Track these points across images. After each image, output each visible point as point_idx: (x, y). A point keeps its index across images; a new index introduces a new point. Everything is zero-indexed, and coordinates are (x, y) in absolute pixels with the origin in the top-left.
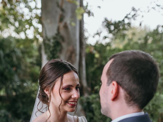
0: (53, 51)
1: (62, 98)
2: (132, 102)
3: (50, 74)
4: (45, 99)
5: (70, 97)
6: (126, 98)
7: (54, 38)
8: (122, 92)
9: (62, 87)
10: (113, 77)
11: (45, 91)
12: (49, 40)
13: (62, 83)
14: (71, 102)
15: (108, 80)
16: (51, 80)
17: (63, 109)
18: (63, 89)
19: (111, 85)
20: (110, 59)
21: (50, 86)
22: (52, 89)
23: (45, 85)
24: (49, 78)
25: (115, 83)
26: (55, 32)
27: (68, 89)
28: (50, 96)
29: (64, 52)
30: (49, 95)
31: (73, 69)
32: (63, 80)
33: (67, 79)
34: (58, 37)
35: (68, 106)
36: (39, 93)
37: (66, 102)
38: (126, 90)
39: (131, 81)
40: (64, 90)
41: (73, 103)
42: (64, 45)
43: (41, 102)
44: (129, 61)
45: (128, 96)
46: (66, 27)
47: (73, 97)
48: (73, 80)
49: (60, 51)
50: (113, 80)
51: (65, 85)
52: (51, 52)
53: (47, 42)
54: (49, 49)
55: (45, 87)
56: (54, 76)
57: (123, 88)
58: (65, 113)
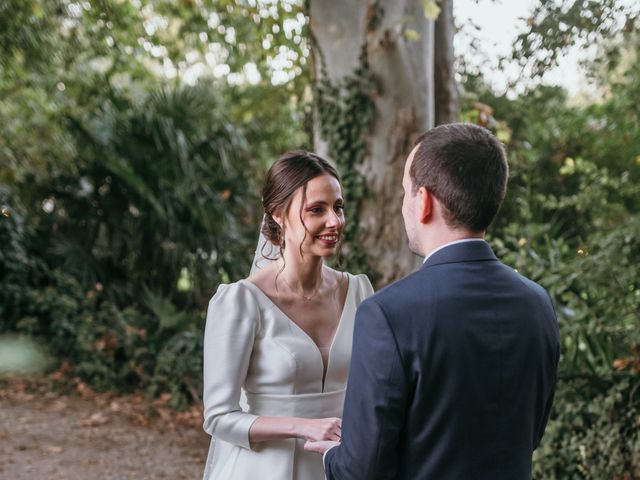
0: (349, 126)
1: (306, 229)
2: (457, 221)
3: (282, 181)
4: (275, 234)
5: (323, 226)
6: (446, 216)
7: (351, 85)
8: (438, 206)
9: (304, 207)
10: (419, 179)
11: (274, 217)
12: (335, 93)
13: (304, 198)
14: (325, 235)
15: (414, 186)
16: (284, 193)
17: (310, 252)
18: (308, 210)
19: (418, 194)
20: (416, 144)
21: (283, 207)
22: (288, 211)
23: (273, 205)
24: (280, 190)
25: (423, 189)
26: (357, 64)
27: (318, 209)
28: (284, 226)
29: (383, 129)
30: (281, 225)
31: (326, 169)
32: (308, 192)
33: (315, 189)
34: (365, 81)
35: (319, 245)
36: (263, 223)
37: (315, 236)
38: (443, 201)
39: (450, 184)
40: (309, 213)
41: (330, 238)
42: (383, 105)
43: (269, 243)
44: (444, 148)
45: (448, 211)
46: (388, 45)
47: (328, 225)
48: (329, 190)
49: (372, 128)
50: (420, 185)
51: (310, 201)
52: (340, 130)
53: (328, 98)
54: (335, 121)
55: (274, 208)
56: (289, 185)
57: (438, 197)
58: (316, 259)
